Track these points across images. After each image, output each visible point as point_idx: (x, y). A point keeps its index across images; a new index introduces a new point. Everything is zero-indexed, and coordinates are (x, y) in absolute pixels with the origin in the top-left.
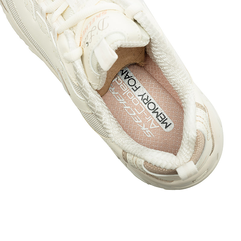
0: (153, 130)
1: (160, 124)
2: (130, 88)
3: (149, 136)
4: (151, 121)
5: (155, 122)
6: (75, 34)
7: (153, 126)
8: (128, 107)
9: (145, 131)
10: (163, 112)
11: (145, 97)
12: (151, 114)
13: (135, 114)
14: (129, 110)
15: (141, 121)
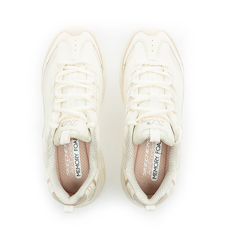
0: (71, 173)
1: (76, 173)
2: (74, 148)
3: (68, 175)
4: (72, 169)
5: (74, 170)
6: (61, 115)
7: (72, 171)
8: (66, 156)
9: (67, 171)
10: (80, 168)
11: (77, 156)
12: (75, 166)
13: (68, 161)
14: (66, 157)
15: (68, 166)
